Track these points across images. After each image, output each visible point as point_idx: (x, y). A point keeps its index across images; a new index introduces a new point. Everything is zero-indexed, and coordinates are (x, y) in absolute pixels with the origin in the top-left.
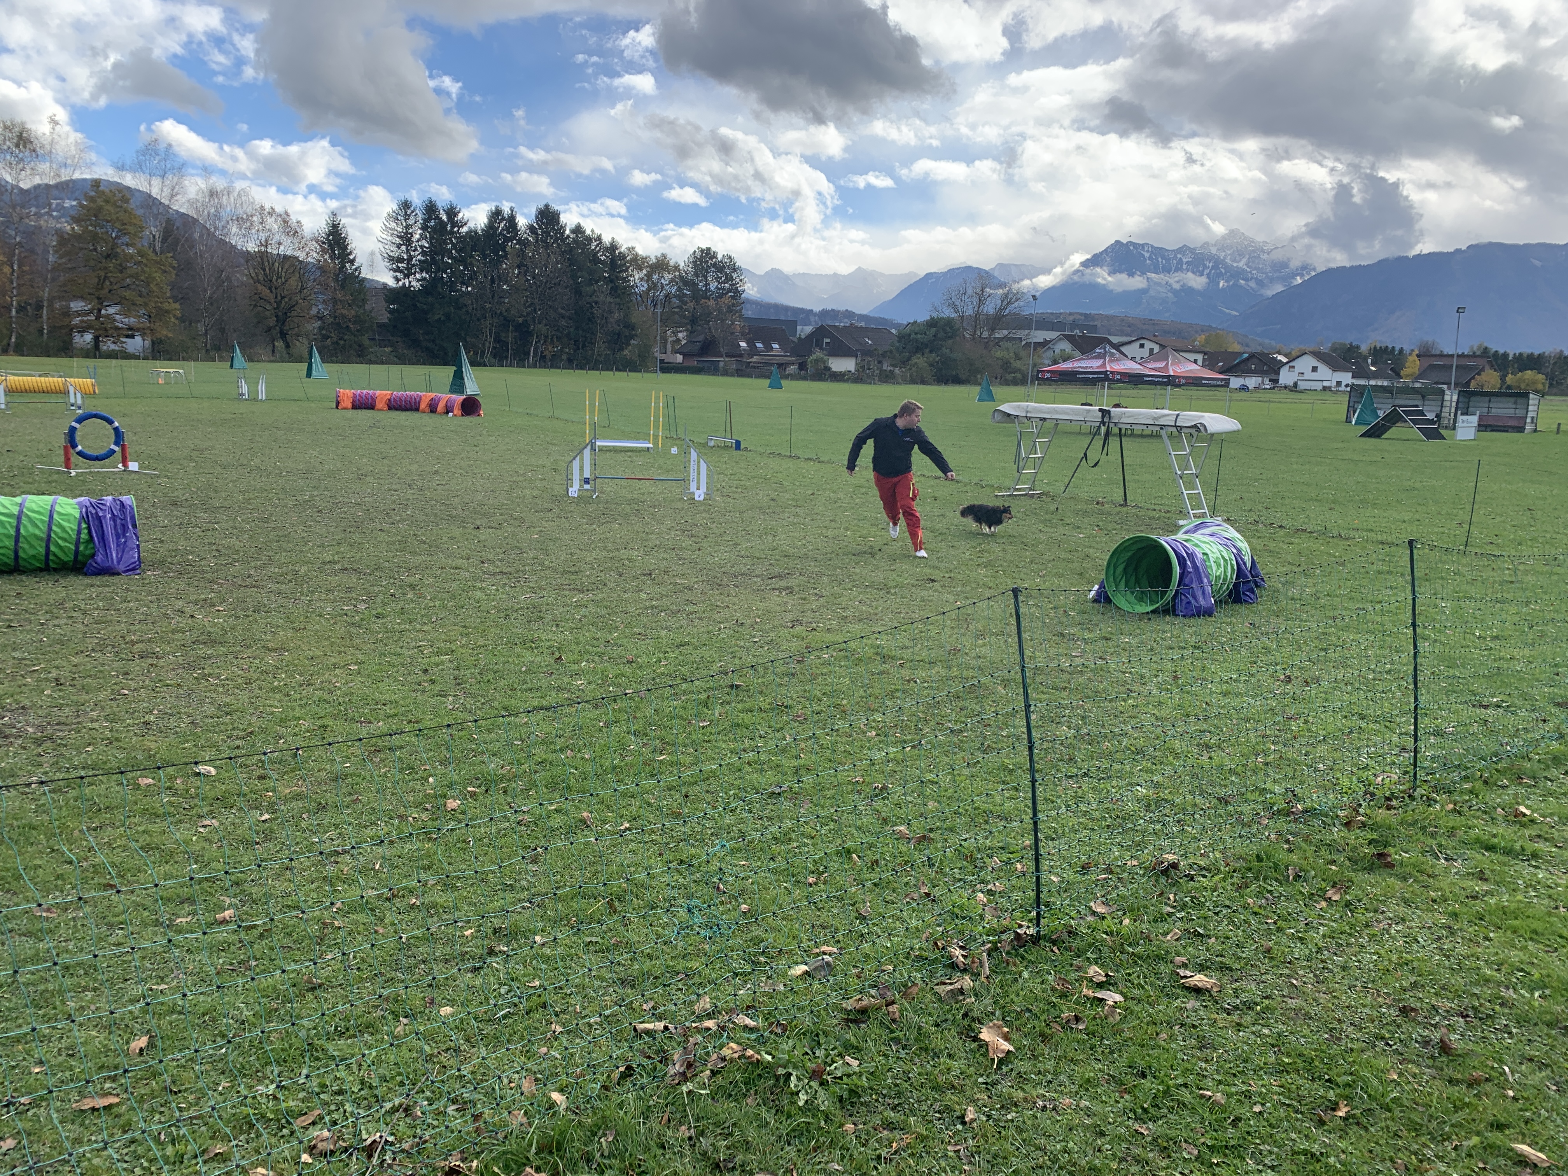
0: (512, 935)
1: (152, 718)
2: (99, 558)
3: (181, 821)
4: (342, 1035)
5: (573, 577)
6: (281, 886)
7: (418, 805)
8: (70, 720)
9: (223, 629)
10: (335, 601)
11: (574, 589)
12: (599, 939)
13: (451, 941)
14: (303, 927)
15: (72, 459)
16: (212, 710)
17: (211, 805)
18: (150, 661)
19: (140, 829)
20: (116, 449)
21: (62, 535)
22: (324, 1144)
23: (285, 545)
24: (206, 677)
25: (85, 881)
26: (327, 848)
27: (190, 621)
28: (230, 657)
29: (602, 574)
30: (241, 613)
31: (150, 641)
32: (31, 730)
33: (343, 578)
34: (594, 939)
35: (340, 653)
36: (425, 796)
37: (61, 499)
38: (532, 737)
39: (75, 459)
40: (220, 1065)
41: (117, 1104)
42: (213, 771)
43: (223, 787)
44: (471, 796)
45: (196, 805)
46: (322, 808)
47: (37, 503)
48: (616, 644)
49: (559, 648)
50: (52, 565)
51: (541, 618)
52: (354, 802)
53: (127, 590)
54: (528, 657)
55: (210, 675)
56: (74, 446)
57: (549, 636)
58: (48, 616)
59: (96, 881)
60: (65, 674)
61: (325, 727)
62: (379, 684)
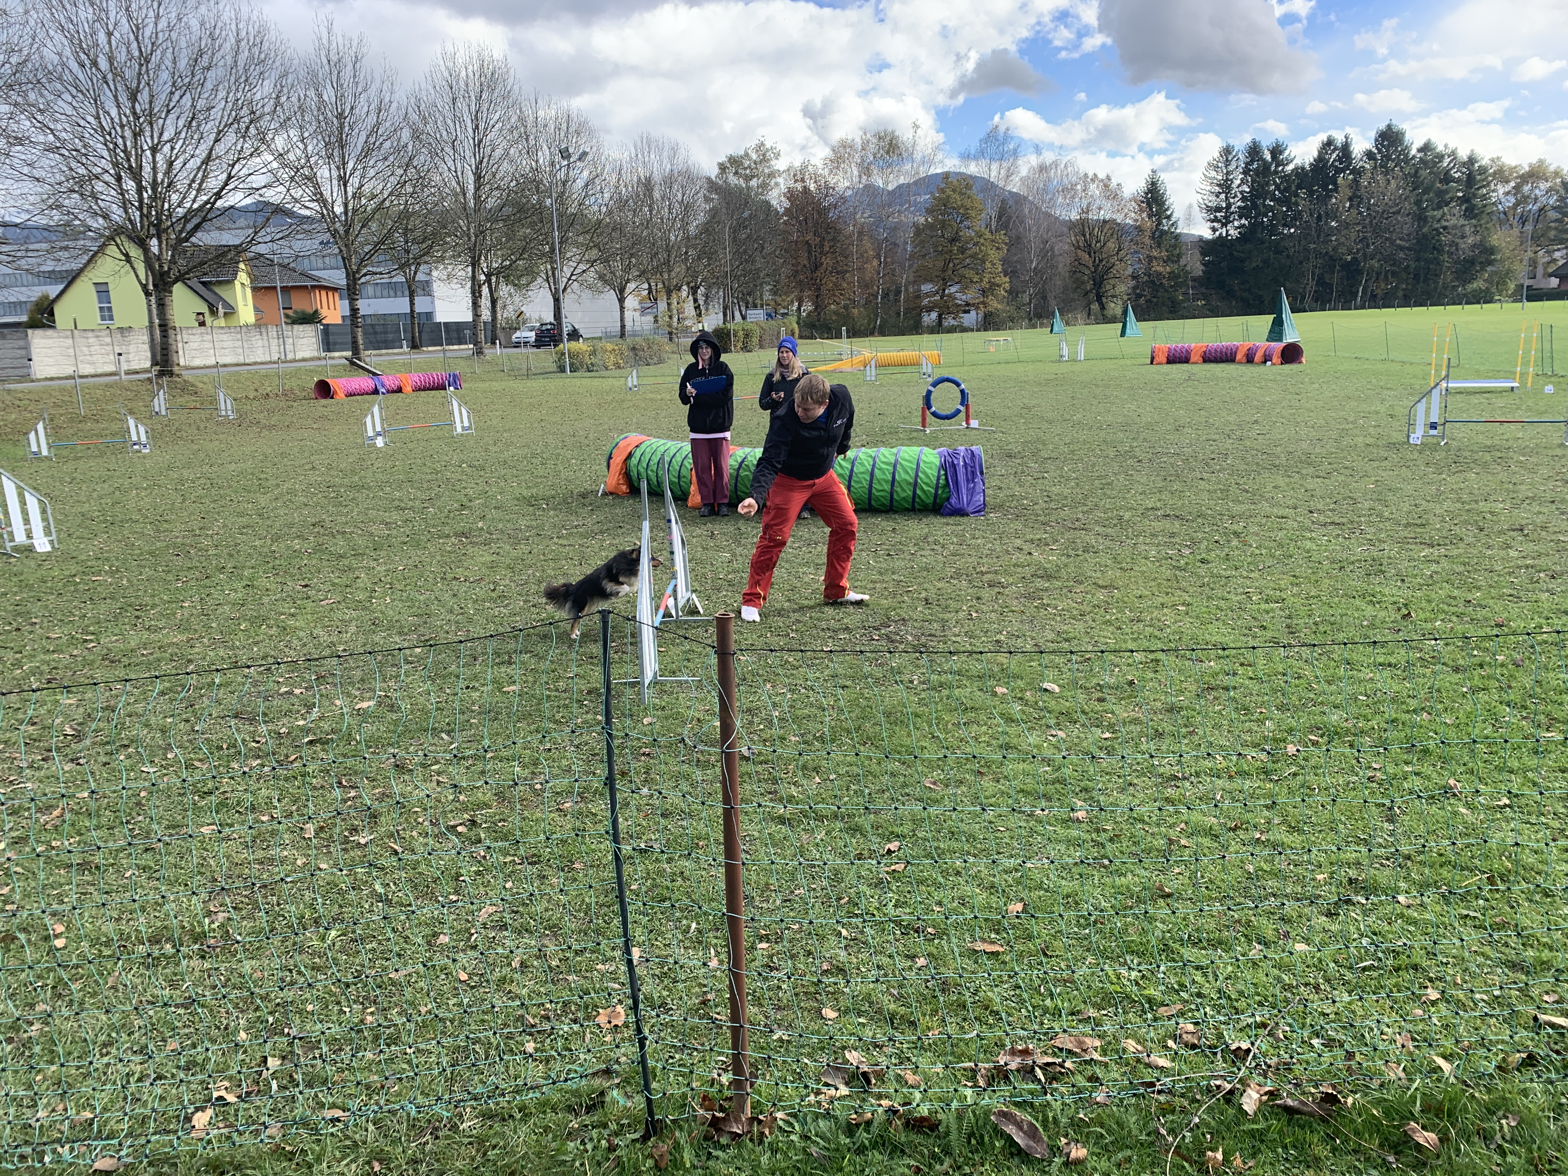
0: (1369, 889)
1: (1003, 638)
2: (953, 501)
3: (1033, 728)
4: (1195, 944)
5: (1418, 530)
6: (1125, 800)
7: (1256, 745)
8: (938, 633)
9: (1057, 566)
10: (1158, 545)
11: (1421, 543)
12: (1478, 915)
13: (1300, 880)
14: (1149, 839)
15: (928, 420)
16: (1051, 636)
17: (1057, 718)
18: (997, 590)
19: (1000, 730)
20: (962, 408)
21: (926, 480)
22: (1190, 1036)
23: (1108, 492)
24: (1045, 606)
25: (960, 765)
26: (1167, 770)
27: (1028, 557)
28: (1065, 590)
29: (1457, 527)
30: (1071, 552)
31: (996, 572)
32: (910, 638)
33: (1167, 524)
34: (1472, 914)
35: (1167, 594)
36: (1264, 737)
37: (926, 450)
38: (1379, 694)
39: (930, 418)
40: (1085, 943)
41: (1003, 953)
42: (1057, 689)
43: (1067, 704)
44: (1313, 744)
45: (1044, 717)
46: (1159, 735)
47: (908, 453)
48: (1481, 606)
49: (1406, 605)
50: (917, 506)
51: (1383, 572)
52: (1191, 733)
53: (975, 529)
54: (1370, 611)
55: (1048, 605)
56: (929, 407)
57: (1391, 591)
58: (916, 548)
59: (968, 766)
60: (932, 596)
61: (1157, 661)
62: (1209, 626)
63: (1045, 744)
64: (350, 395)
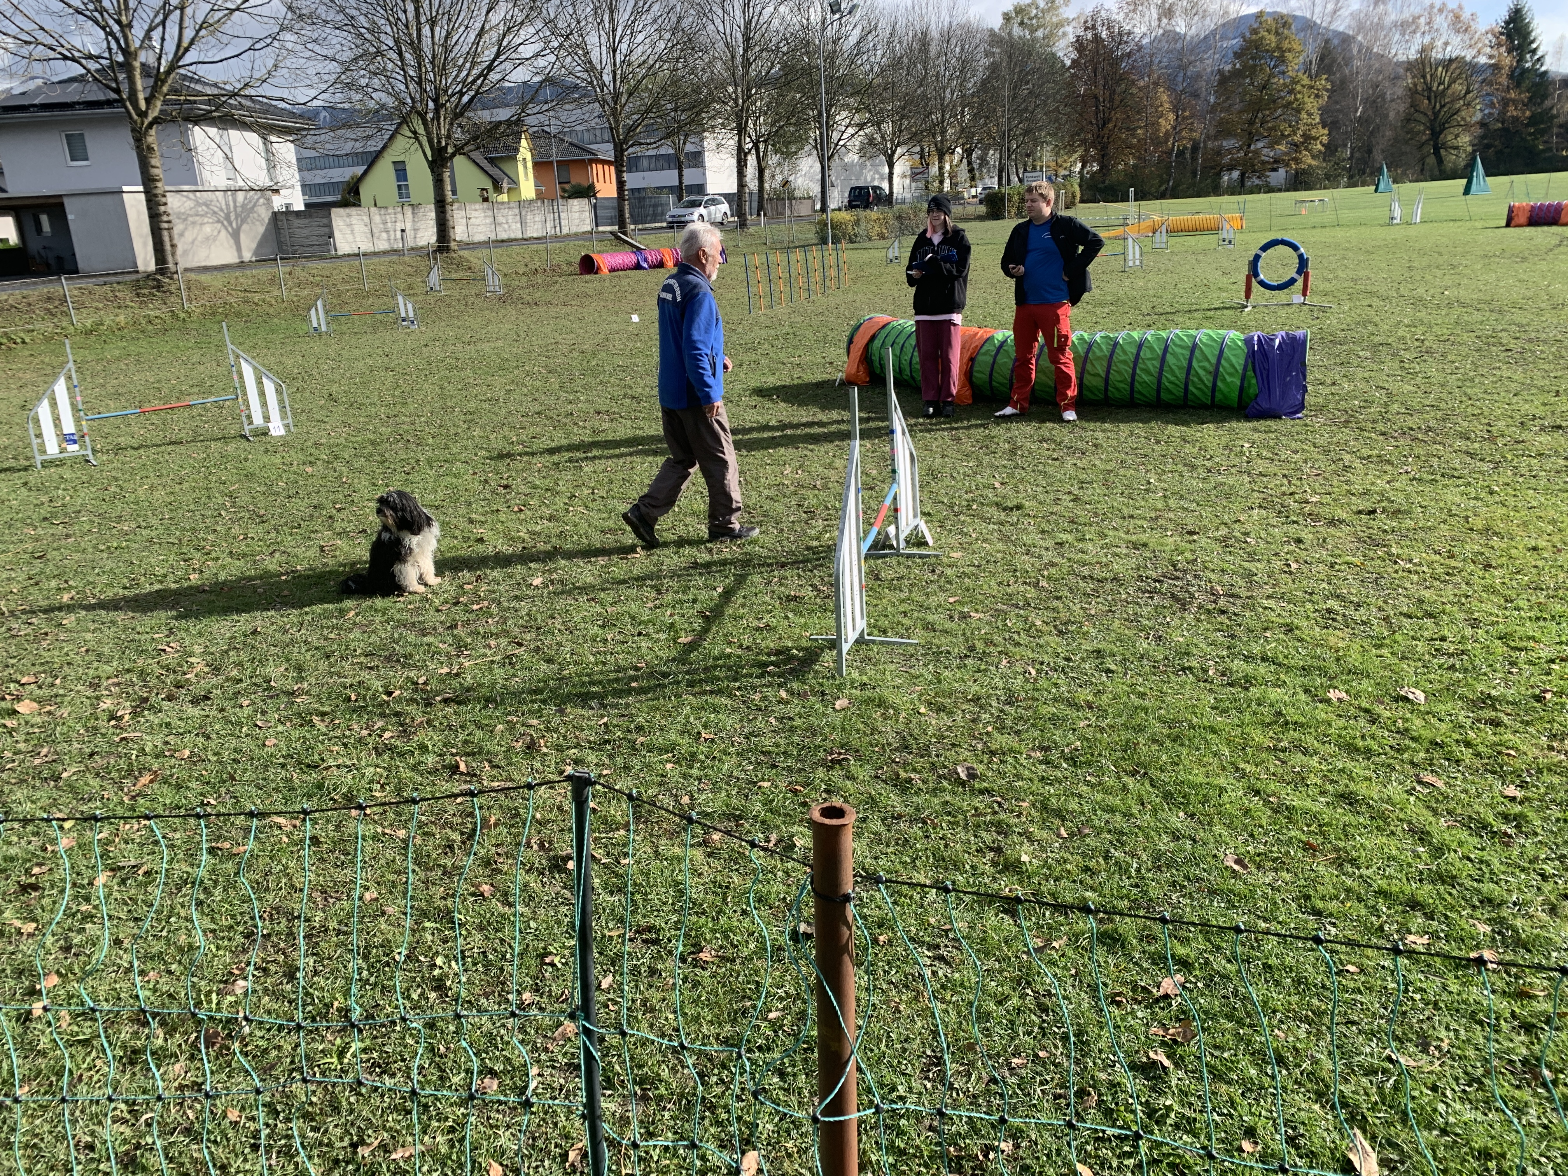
2: (1262, 399)
9: (1407, 495)
18: (1324, 528)
21: (1229, 369)
28: (1421, 533)
30: (1425, 477)
31: (1322, 502)
37: (1233, 333)
42: (1422, 698)
43: (1441, 727)
45: (1407, 747)
47: (1211, 336)
50: (1217, 406)
53: (1292, 438)
55: (1398, 556)
56: (1256, 275)
58: (1213, 463)
59: (1292, 832)
63: (1412, 799)
64: (612, 270)
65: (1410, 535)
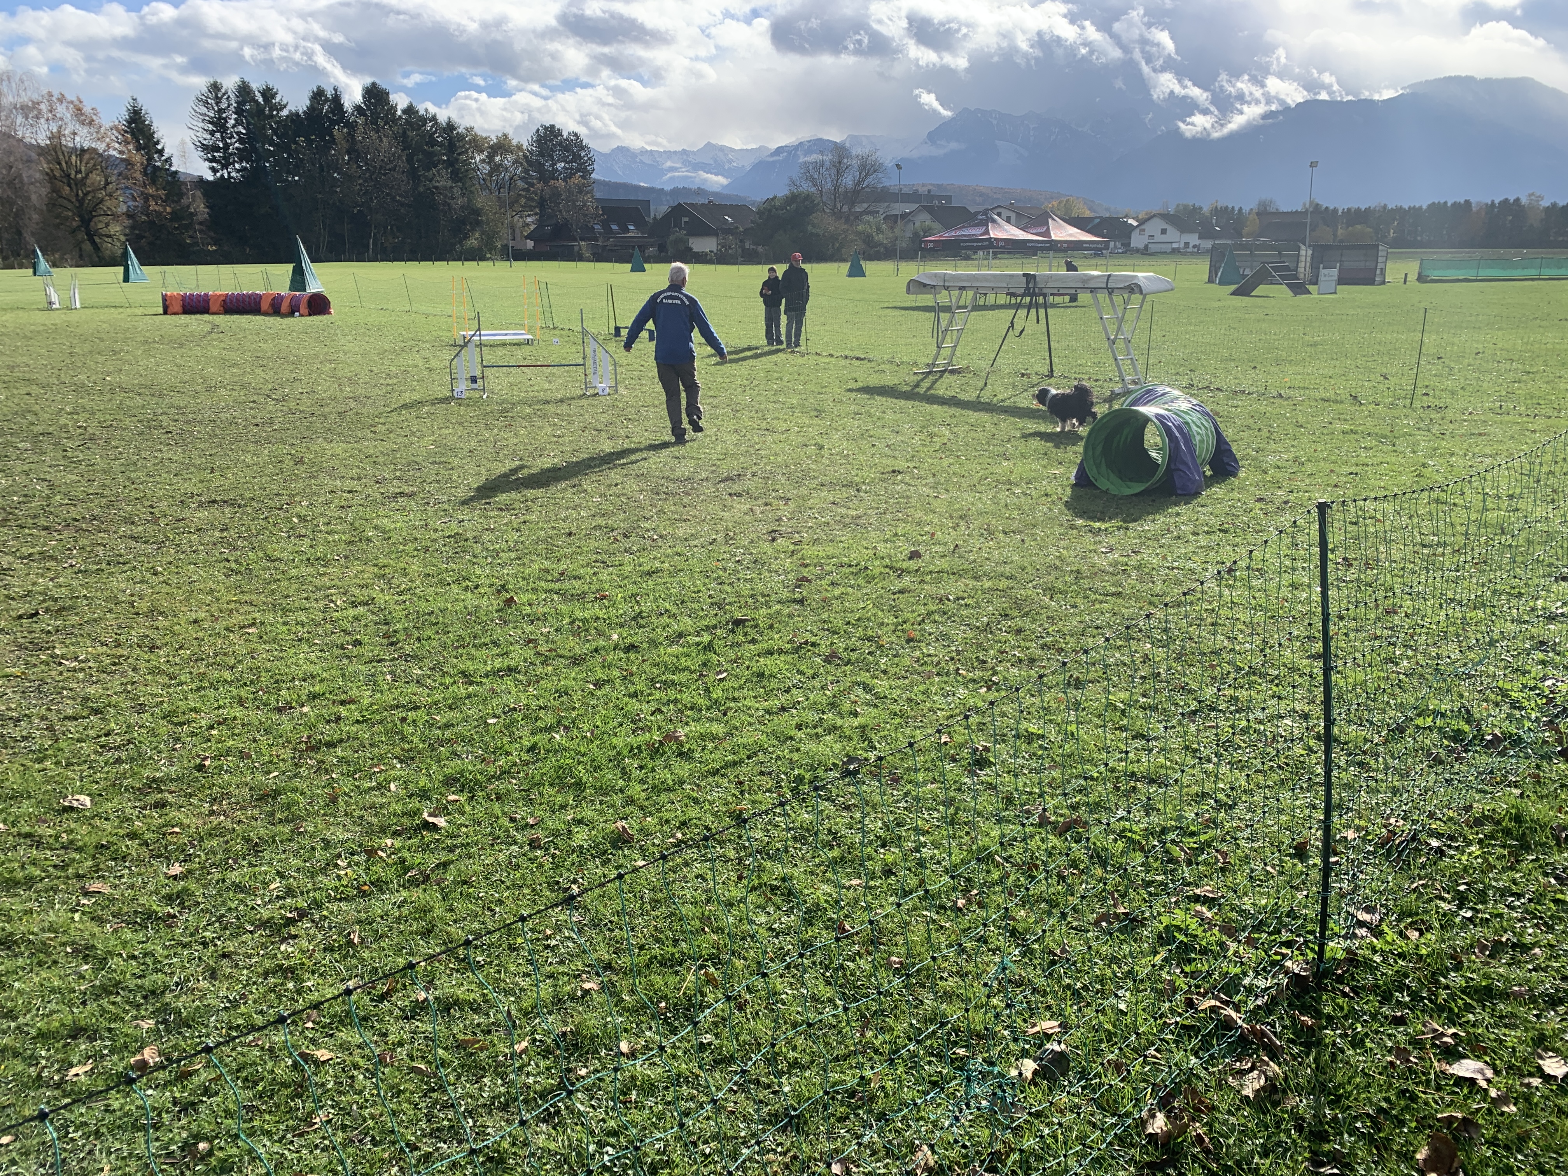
3: (53, 890)
28: (87, 628)
36: (393, 813)
38: (508, 711)
42: (88, 803)
43: (108, 826)
45: (72, 860)
46: (253, 846)
52: (297, 831)
55: (63, 657)
63: (77, 916)
65: (76, 631)
